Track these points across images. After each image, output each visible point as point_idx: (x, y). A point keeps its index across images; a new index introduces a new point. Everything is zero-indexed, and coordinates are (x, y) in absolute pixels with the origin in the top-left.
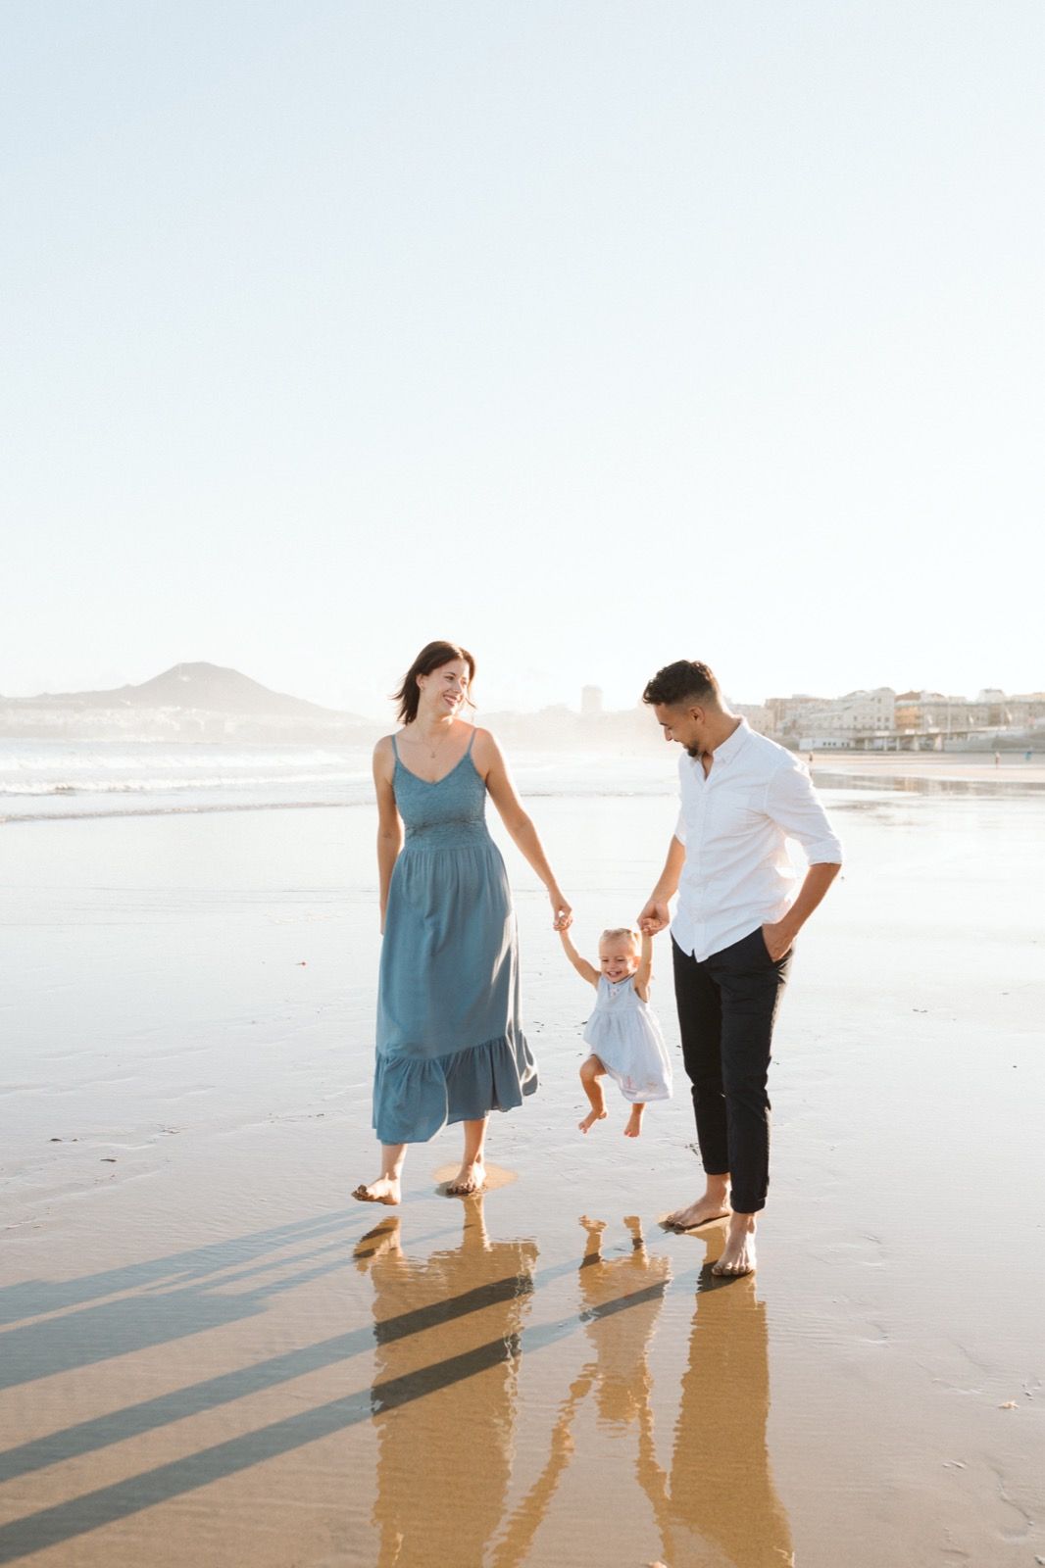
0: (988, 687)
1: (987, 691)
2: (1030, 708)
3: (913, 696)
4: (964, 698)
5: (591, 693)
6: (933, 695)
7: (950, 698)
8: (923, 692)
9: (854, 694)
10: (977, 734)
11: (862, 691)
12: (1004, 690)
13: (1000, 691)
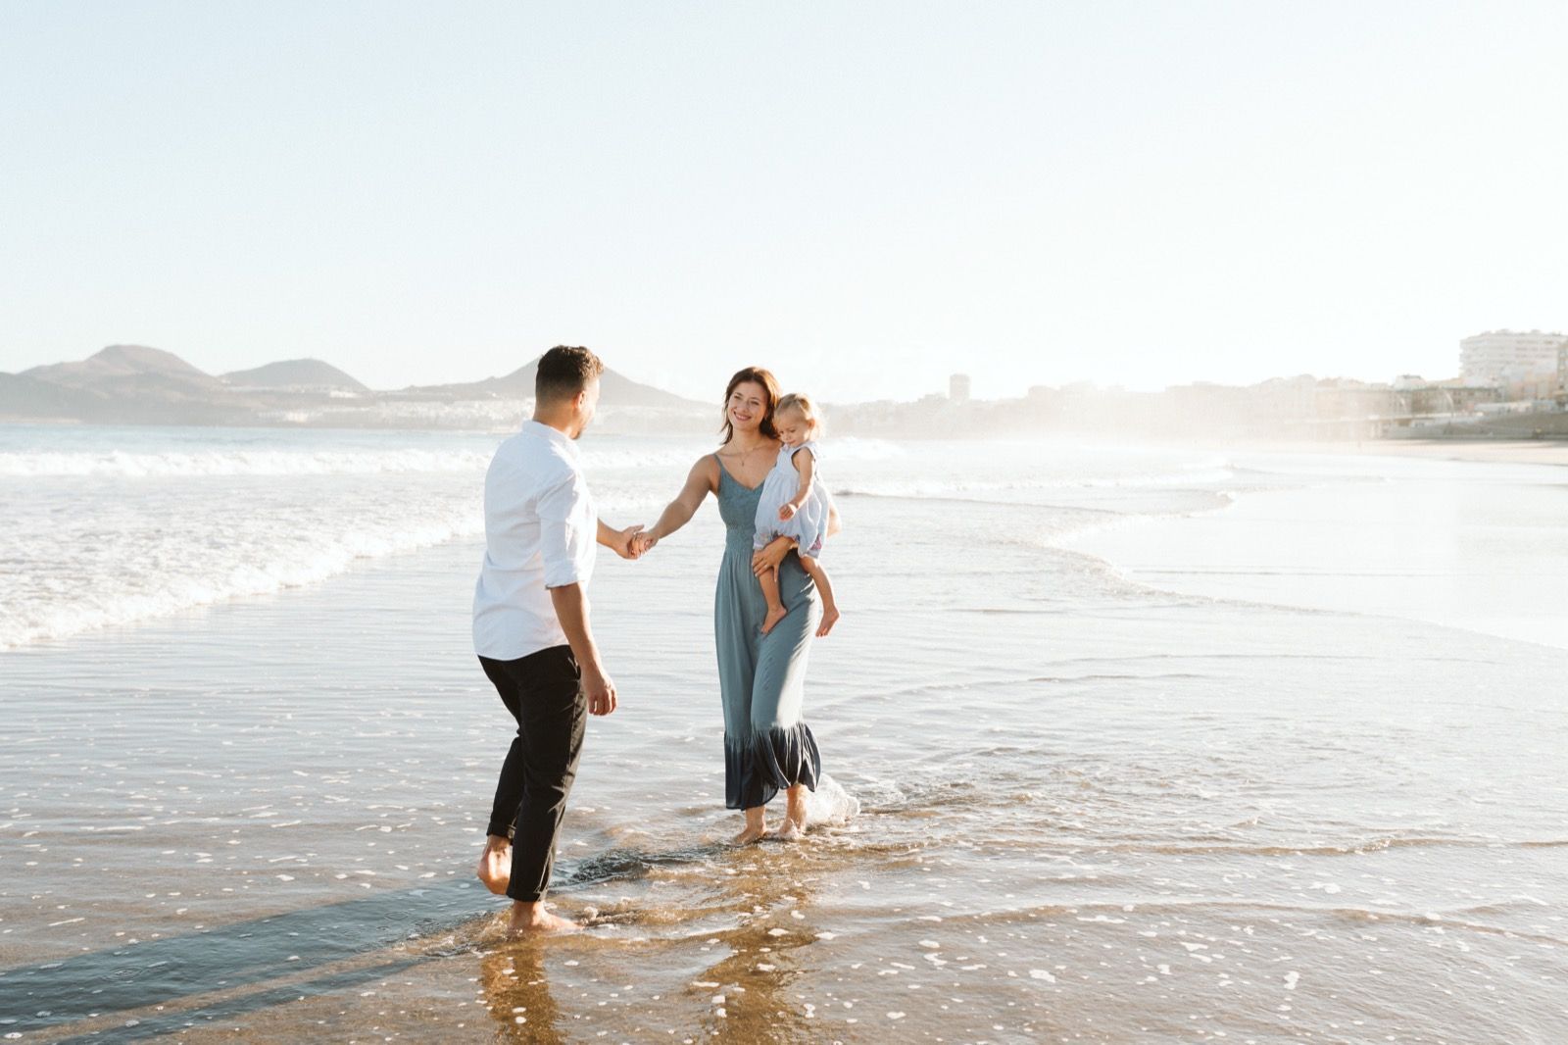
0: (1406, 374)
1: (1406, 377)
2: (1455, 394)
3: (1328, 383)
4: (1385, 385)
5: (959, 382)
6: (1352, 381)
7: (1372, 385)
8: (1340, 378)
9: (1270, 381)
10: (1422, 421)
11: (1278, 379)
12: (1422, 376)
13: (1419, 377)
